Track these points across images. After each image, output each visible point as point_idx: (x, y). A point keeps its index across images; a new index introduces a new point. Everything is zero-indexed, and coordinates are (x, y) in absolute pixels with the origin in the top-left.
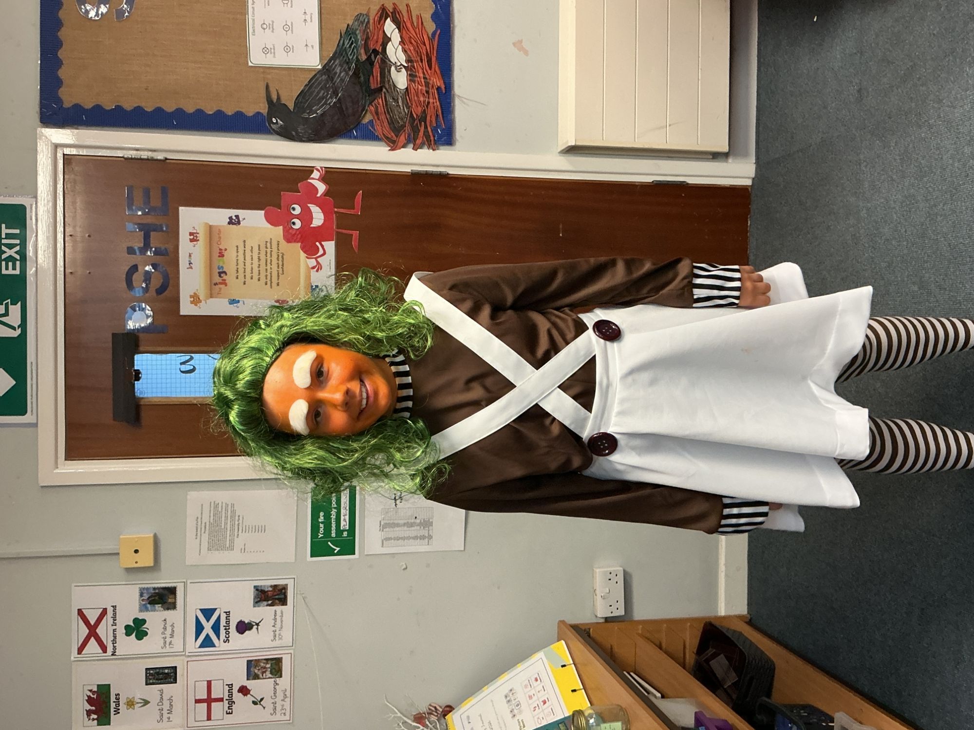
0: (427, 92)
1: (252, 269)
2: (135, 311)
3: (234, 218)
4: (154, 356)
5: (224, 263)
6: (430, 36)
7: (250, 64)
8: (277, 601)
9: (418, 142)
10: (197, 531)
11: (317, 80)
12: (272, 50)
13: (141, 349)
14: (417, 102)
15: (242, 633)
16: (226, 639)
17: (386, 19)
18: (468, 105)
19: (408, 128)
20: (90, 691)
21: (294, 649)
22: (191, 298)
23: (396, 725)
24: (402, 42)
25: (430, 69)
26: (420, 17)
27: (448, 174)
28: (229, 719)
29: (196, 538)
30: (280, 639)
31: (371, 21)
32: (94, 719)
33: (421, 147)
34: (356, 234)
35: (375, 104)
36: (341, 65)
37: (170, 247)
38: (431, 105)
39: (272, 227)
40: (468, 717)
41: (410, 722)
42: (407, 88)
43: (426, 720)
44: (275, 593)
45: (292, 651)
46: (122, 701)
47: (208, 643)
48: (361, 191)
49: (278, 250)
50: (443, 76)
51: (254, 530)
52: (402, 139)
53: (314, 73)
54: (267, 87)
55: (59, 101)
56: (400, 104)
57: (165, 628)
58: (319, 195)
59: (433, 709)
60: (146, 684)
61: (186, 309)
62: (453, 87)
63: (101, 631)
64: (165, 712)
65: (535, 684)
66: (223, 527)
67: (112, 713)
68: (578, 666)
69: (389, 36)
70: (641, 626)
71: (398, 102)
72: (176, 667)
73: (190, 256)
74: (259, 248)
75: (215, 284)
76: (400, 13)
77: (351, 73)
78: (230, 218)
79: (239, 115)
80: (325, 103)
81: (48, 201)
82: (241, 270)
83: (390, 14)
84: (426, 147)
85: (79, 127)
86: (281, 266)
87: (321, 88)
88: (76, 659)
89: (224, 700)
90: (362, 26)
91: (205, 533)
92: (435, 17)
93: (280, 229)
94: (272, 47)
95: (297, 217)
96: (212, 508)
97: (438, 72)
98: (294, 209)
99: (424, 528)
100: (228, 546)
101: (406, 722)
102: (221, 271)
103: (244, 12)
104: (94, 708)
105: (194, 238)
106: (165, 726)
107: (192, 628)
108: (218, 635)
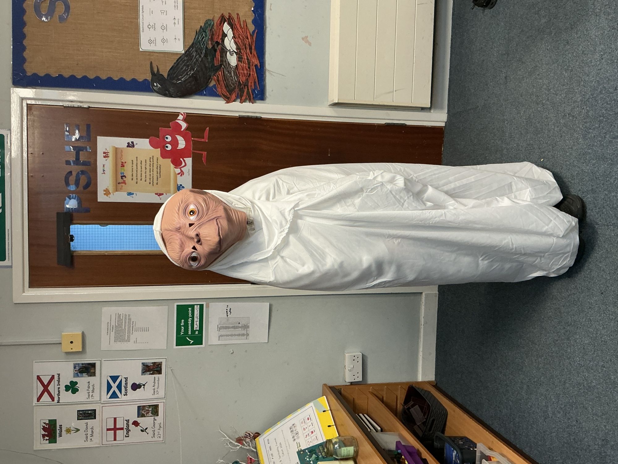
0: (249, 68)
1: (141, 174)
2: (70, 199)
3: (131, 143)
4: (82, 226)
5: (124, 170)
6: (251, 33)
7: (141, 50)
8: (156, 372)
9: (243, 98)
10: (108, 331)
11: (182, 59)
12: (154, 41)
13: (74, 222)
14: (243, 74)
15: (135, 390)
16: (125, 394)
17: (224, 23)
18: (274, 76)
19: (237, 90)
20: (45, 423)
21: (166, 400)
22: (104, 191)
23: (226, 444)
24: (234, 37)
25: (251, 54)
26: (245, 22)
27: (261, 118)
28: (127, 440)
29: (108, 335)
30: (157, 394)
31: (215, 24)
32: (47, 440)
33: (245, 101)
34: (205, 153)
35: (217, 75)
36: (196, 51)
37: (92, 161)
38: (251, 75)
39: (153, 149)
40: (268, 440)
41: (234, 442)
42: (236, 66)
43: (244, 441)
44: (154, 367)
45: (164, 401)
46: (64, 429)
47: (114, 395)
48: (208, 128)
49: (157, 163)
50: (258, 57)
51: (142, 330)
52: (234, 96)
53: (180, 56)
54: (151, 63)
55: (24, 71)
56: (233, 75)
57: (89, 387)
58: (182, 130)
59: (248, 435)
60: (78, 420)
61: (102, 198)
62: (265, 65)
63: (50, 388)
64: (89, 436)
65: (308, 421)
66: (123, 328)
67: (58, 436)
68: (333, 411)
69: (226, 33)
70: (371, 388)
71: (231, 74)
72: (95, 410)
73: (104, 166)
74: (146, 162)
75: (119, 183)
76: (233, 19)
77: (202, 56)
78: (128, 143)
79: (134, 80)
80: (187, 74)
81: (18, 132)
82: (135, 175)
83: (227, 20)
84: (248, 101)
85: (37, 87)
86: (159, 173)
87: (184, 65)
88: (36, 405)
89: (124, 429)
90: (210, 27)
91: (112, 331)
92: (254, 22)
93: (158, 150)
94: (154, 40)
95: (169, 143)
96: (117, 318)
97: (256, 56)
98: (167, 138)
99: (244, 330)
100: (126, 339)
101: (231, 442)
102: (122, 175)
103: (137, 17)
104: (47, 433)
105: (106, 155)
106: (88, 444)
107: (105, 388)
108: (120, 392)
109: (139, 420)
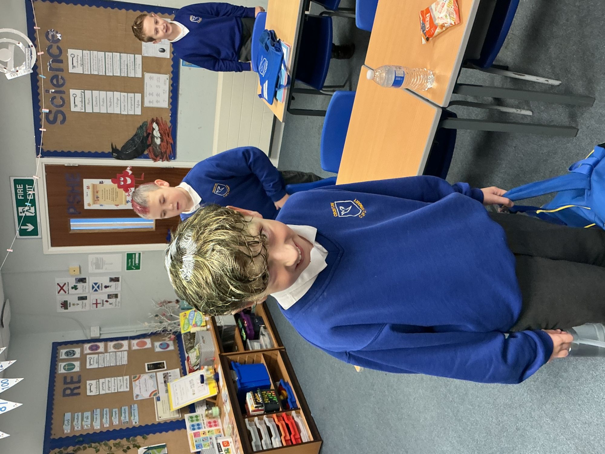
0: (167, 145)
1: (107, 196)
5: (98, 195)
6: (169, 127)
8: (116, 281)
9: (164, 159)
14: (164, 148)
15: (106, 288)
16: (101, 290)
17: (153, 123)
19: (160, 156)
20: (62, 301)
22: (88, 204)
24: (159, 130)
25: (169, 138)
26: (165, 121)
27: (174, 167)
28: (102, 308)
29: (92, 266)
30: (117, 290)
31: (148, 124)
32: (63, 308)
33: (164, 161)
35: (149, 149)
36: (137, 138)
38: (168, 149)
39: (113, 184)
42: (160, 144)
44: (116, 279)
45: (121, 292)
46: (71, 304)
47: (96, 290)
48: (144, 173)
49: (116, 190)
50: (173, 139)
51: (109, 264)
52: (158, 158)
54: (112, 145)
57: (83, 287)
58: (129, 175)
60: (78, 300)
61: (86, 207)
63: (64, 288)
64: (84, 306)
66: (99, 263)
67: (68, 307)
69: (154, 128)
71: (157, 148)
72: (87, 296)
73: (87, 193)
74: (110, 190)
75: (95, 201)
76: (158, 120)
77: (141, 140)
78: (100, 182)
79: (103, 153)
82: (104, 196)
83: (155, 121)
84: (166, 161)
86: (117, 196)
87: (130, 145)
88: (57, 295)
89: (101, 303)
90: (145, 125)
91: (94, 265)
92: (171, 122)
93: (116, 185)
95: (122, 181)
96: (96, 259)
98: (121, 179)
100: (101, 268)
102: (97, 197)
104: (63, 306)
105: (88, 188)
106: (84, 310)
107: (91, 287)
108: (99, 289)
109: (108, 300)
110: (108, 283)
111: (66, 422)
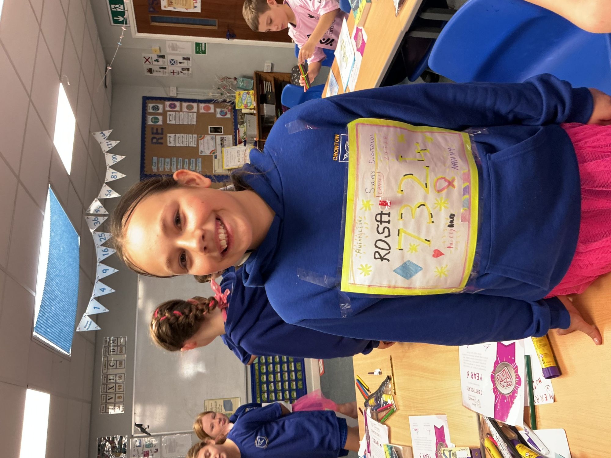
15: (180, 64)
16: (177, 64)
22: (164, 6)
28: (178, 76)
30: (189, 65)
32: (149, 73)
44: (187, 58)
45: (191, 68)
46: (155, 71)
47: (173, 64)
51: (182, 49)
57: (163, 61)
60: (160, 69)
66: (174, 47)
72: (166, 67)
75: (170, 4)
86: (186, 2)
88: (144, 64)
89: (177, 73)
91: (171, 48)
96: (172, 44)
100: (176, 50)
104: (149, 71)
106: (164, 75)
107: (169, 62)
108: (175, 63)
110: (182, 61)
111: (154, 164)
